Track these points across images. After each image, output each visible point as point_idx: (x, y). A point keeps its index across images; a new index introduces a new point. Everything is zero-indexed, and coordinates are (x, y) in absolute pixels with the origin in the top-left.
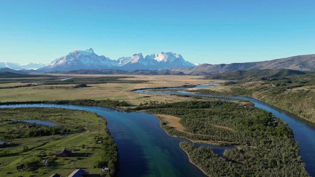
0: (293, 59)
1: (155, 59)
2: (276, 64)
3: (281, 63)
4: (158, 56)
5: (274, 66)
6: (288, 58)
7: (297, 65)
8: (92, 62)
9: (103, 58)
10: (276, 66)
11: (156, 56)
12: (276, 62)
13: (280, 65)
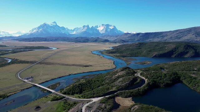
0: (190, 30)
1: (98, 29)
2: (177, 34)
3: (181, 33)
4: (100, 27)
5: (176, 35)
6: (187, 29)
7: (193, 35)
8: (55, 31)
9: (63, 28)
10: (177, 35)
11: (99, 26)
12: (178, 32)
13: (180, 34)
